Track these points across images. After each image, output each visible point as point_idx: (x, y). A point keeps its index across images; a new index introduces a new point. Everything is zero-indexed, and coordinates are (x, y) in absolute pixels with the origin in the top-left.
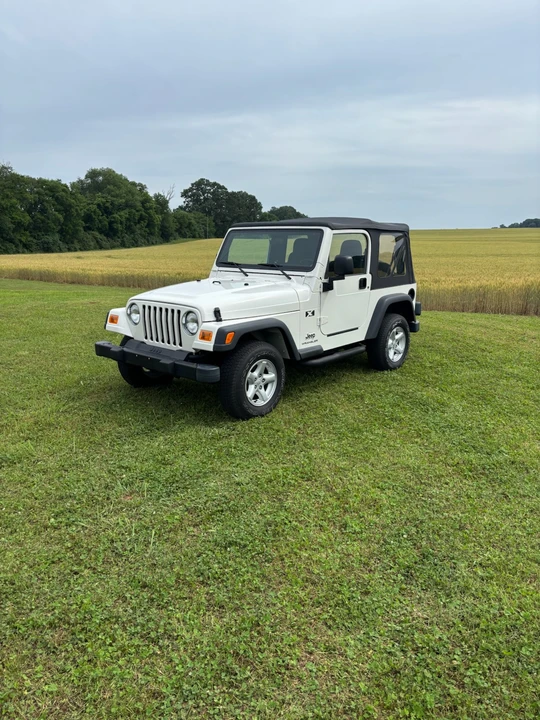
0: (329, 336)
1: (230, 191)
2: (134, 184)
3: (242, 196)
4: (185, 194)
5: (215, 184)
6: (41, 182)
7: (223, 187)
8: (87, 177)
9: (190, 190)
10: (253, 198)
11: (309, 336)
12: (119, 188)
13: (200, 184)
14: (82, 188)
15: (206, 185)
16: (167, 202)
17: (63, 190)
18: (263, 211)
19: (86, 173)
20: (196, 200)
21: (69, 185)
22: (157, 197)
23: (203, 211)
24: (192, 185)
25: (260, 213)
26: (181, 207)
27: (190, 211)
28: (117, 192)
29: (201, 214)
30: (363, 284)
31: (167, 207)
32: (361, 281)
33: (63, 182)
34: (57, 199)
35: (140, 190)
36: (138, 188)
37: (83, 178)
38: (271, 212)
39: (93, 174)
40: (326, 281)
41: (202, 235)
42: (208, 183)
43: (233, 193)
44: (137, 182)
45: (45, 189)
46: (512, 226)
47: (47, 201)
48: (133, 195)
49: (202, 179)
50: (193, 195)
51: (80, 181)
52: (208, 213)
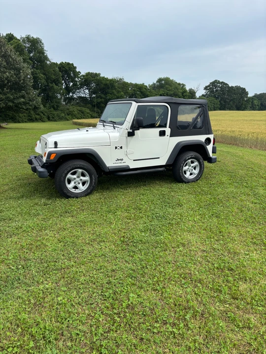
0: (134, 160)
1: (230, 86)
2: (179, 84)
3: (238, 88)
4: (206, 88)
5: (222, 82)
6: (136, 85)
7: (227, 84)
8: (157, 82)
9: (209, 86)
10: (244, 89)
11: (118, 160)
12: (171, 86)
13: (214, 83)
14: (155, 87)
15: (217, 83)
16: (195, 93)
17: (145, 89)
18: (249, 96)
19: (157, 80)
20: (212, 92)
21: (148, 86)
22: (191, 90)
23: (215, 97)
24: (210, 83)
25: (247, 97)
26: (203, 95)
27: (208, 97)
28: (170, 88)
29: (213, 98)
30: (162, 134)
31: (195, 95)
32: (160, 132)
33: (145, 84)
34: (142, 92)
36: (181, 86)
37: (155, 82)
38: (254, 96)
39: (160, 80)
40: (131, 131)
41: (212, 109)
42: (219, 82)
43: (232, 87)
44: (181, 83)
45: (137, 88)
47: (138, 94)
48: (178, 89)
49: (216, 80)
50: (210, 88)
51: (154, 84)
52: (217, 98)
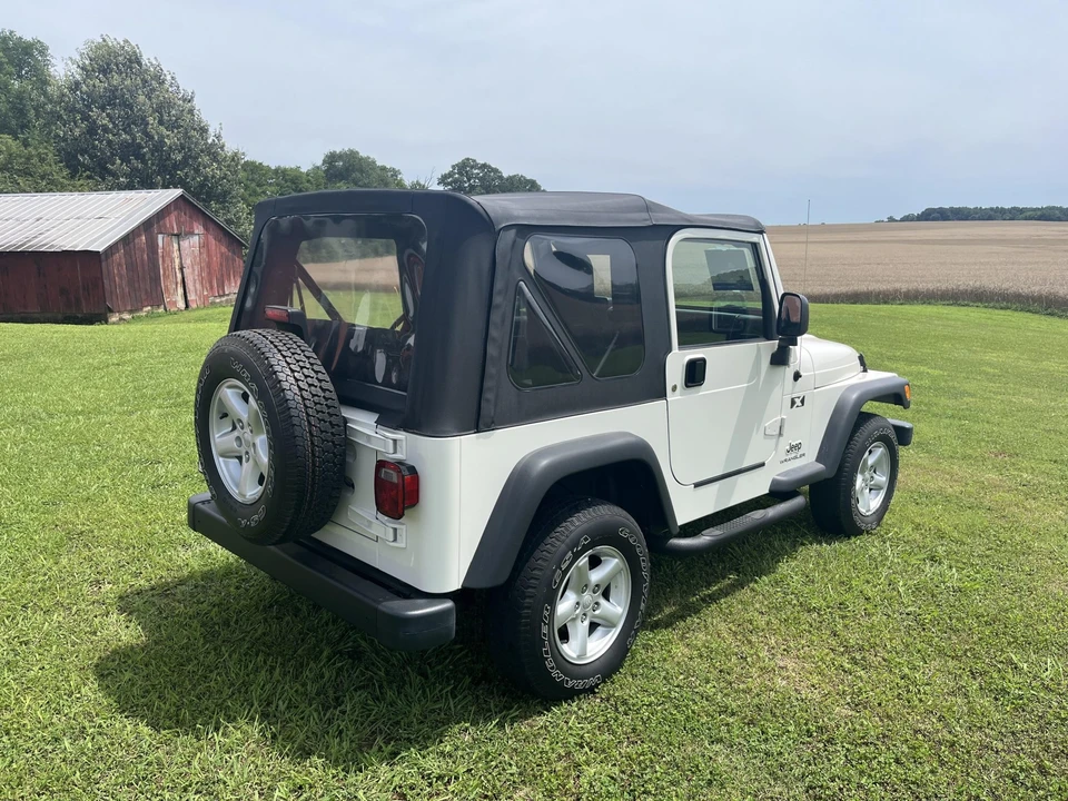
1: (504, 174)
2: (383, 169)
4: (443, 180)
5: (484, 166)
7: (496, 171)
8: (324, 162)
9: (450, 175)
10: (535, 184)
13: (464, 167)
15: (472, 167)
19: (323, 157)
20: (460, 189)
24: (453, 167)
35: (392, 176)
36: (389, 174)
39: (331, 158)
42: (475, 165)
43: (509, 178)
44: (388, 166)
46: (906, 219)
49: (467, 160)
50: (455, 181)
51: (317, 168)
